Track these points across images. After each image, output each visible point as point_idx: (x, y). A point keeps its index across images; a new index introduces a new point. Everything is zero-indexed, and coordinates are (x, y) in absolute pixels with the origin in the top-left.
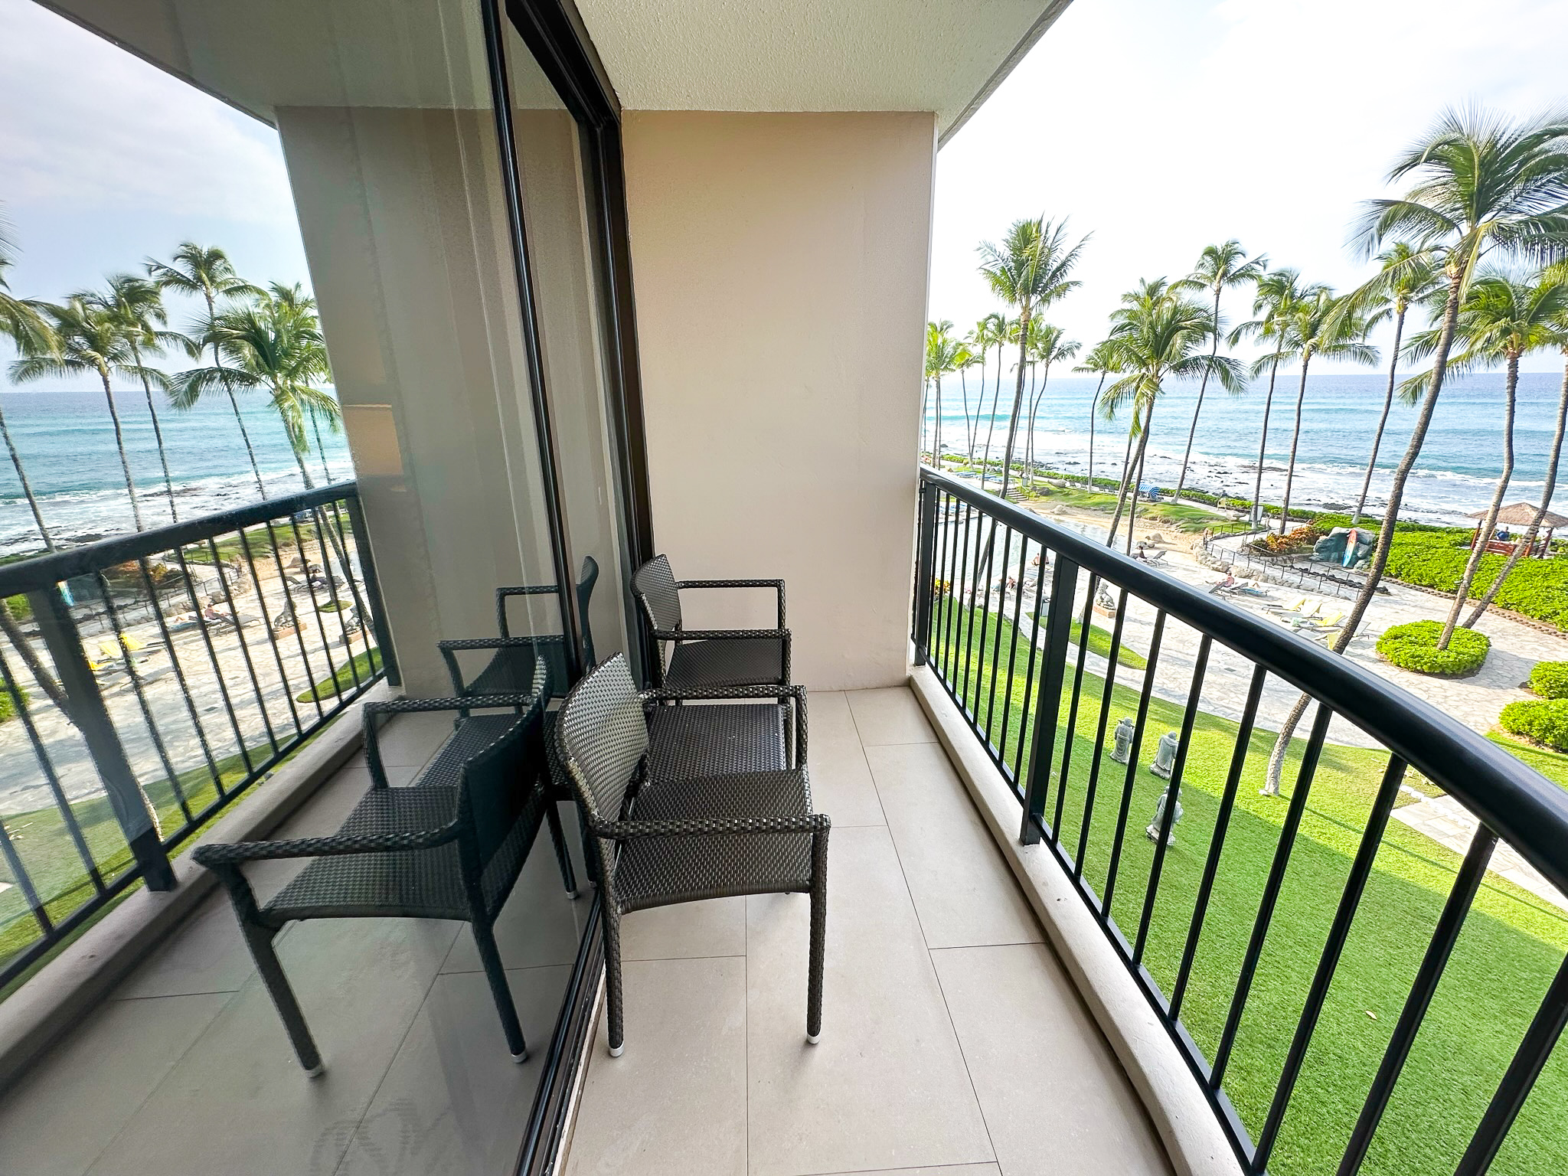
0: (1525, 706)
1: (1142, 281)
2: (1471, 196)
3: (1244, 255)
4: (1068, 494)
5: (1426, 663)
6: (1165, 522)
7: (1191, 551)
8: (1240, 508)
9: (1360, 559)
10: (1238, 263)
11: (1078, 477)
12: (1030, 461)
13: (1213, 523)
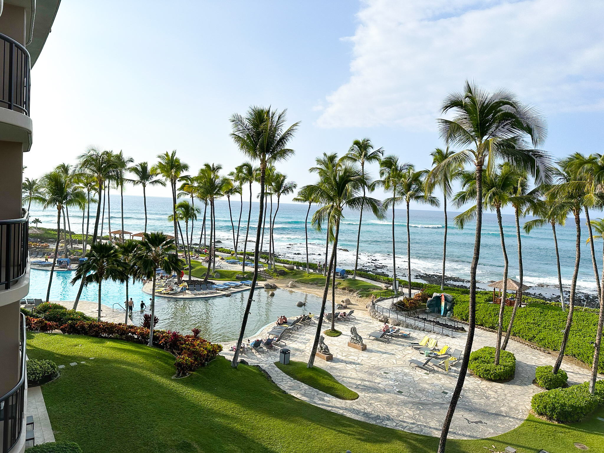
0: (540, 396)
1: (325, 154)
2: (477, 125)
3: (372, 147)
4: (296, 274)
5: (492, 374)
6: (350, 291)
7: (367, 309)
8: (387, 281)
9: (449, 311)
10: (371, 151)
11: (301, 263)
12: (272, 252)
13: (375, 291)
